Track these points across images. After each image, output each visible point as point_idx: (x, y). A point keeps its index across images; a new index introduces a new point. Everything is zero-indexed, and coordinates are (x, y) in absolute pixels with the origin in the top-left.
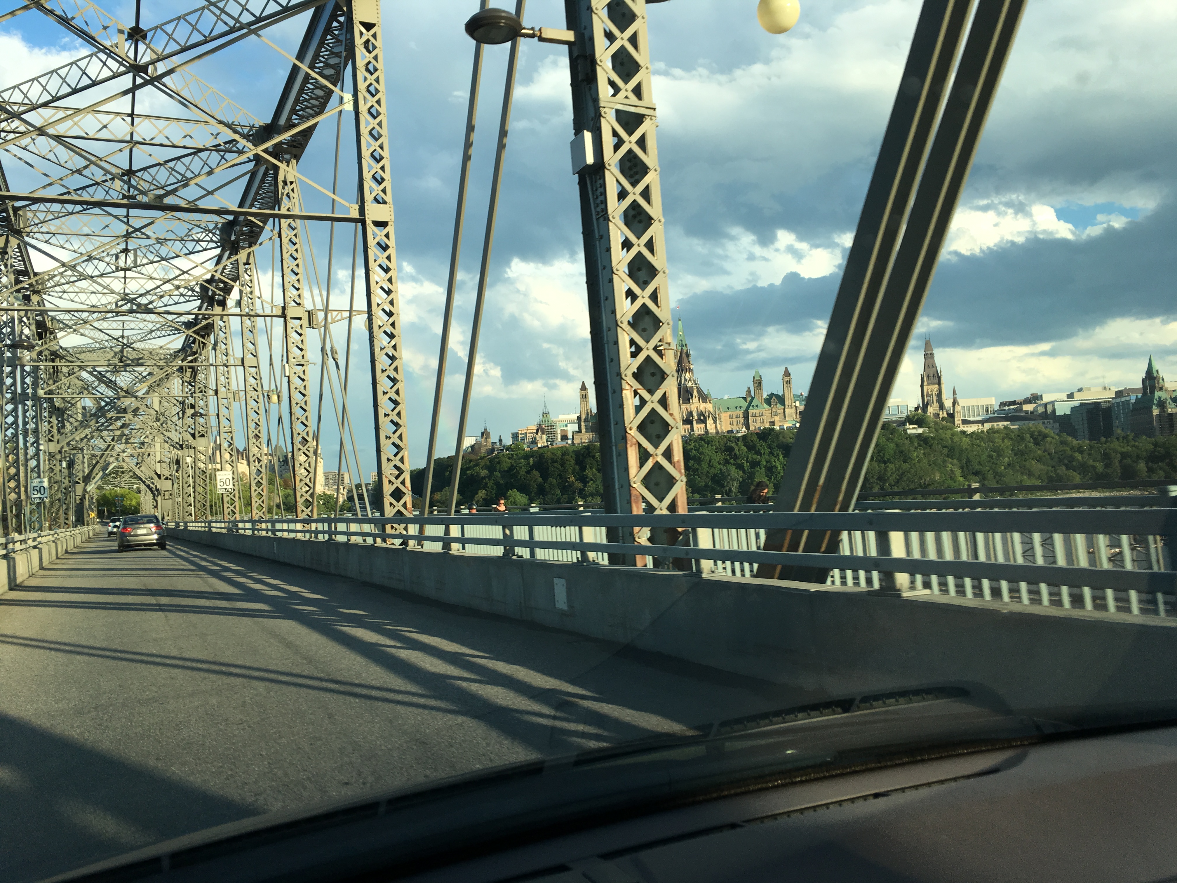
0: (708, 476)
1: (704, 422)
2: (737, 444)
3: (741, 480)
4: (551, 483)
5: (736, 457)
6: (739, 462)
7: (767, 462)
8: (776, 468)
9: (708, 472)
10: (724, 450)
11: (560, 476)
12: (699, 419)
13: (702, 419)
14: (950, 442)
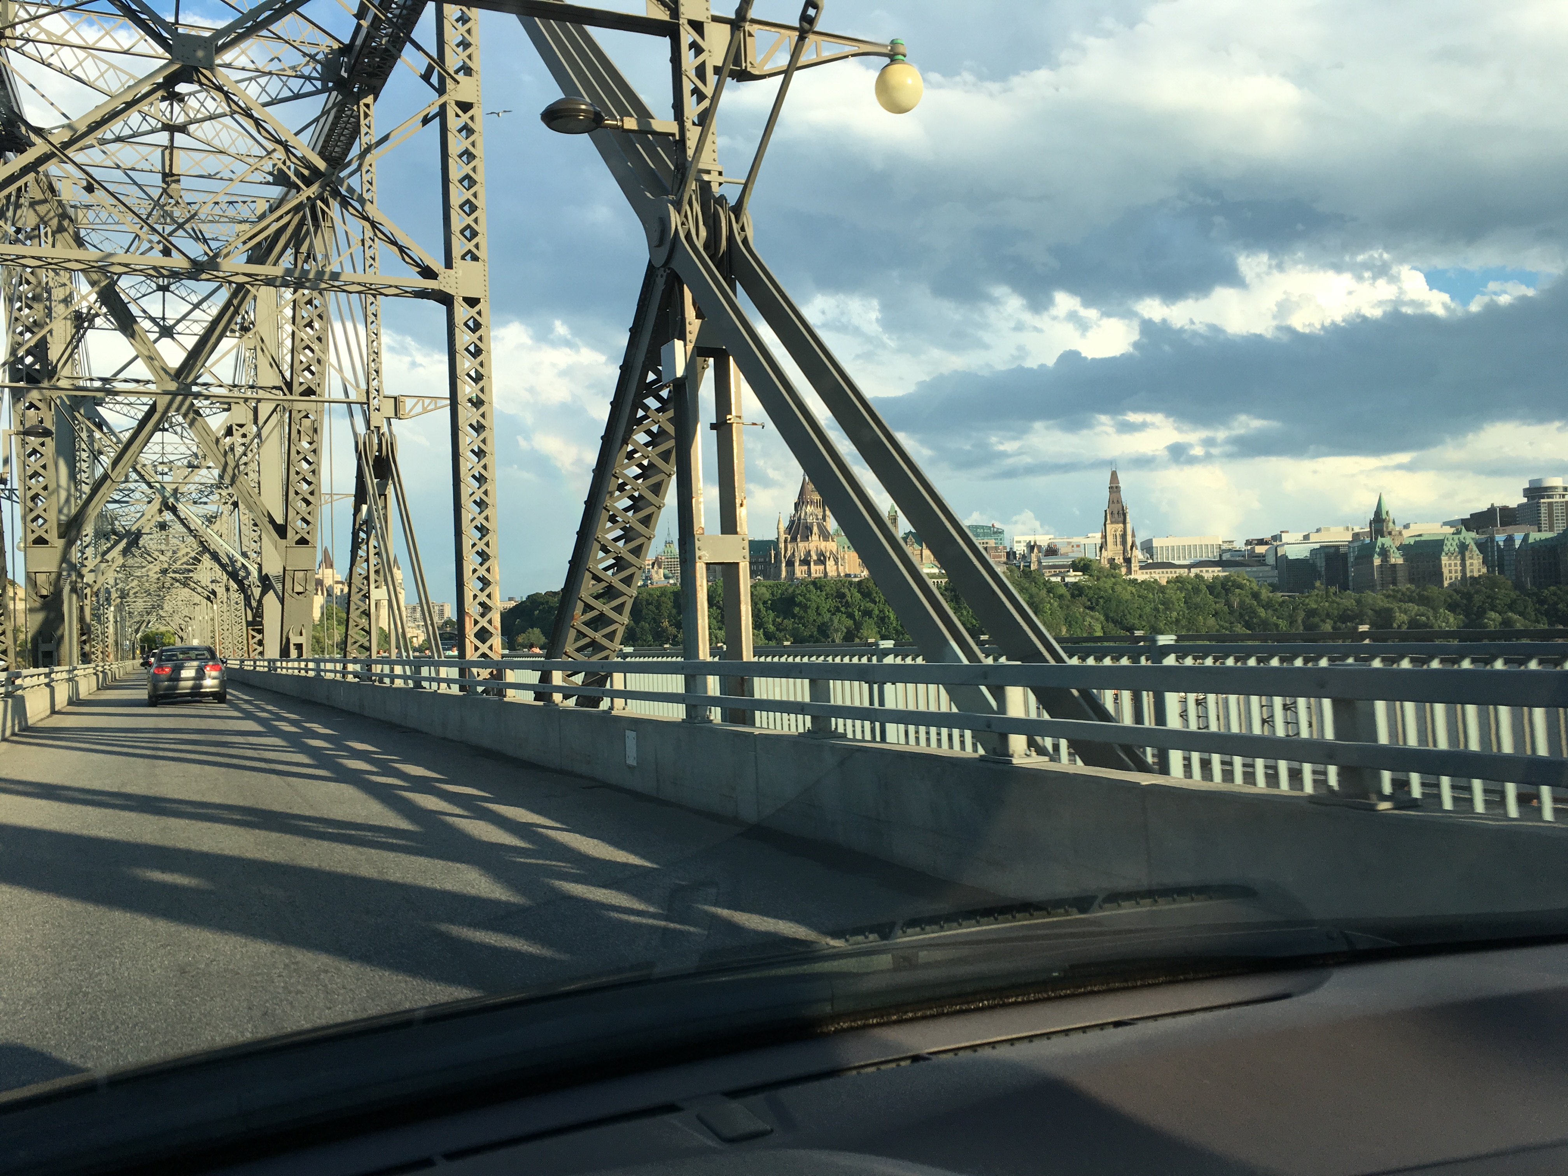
0: (814, 625)
1: (823, 563)
2: (850, 590)
3: (845, 630)
4: (642, 628)
5: (847, 605)
6: (850, 610)
7: (880, 611)
8: (889, 618)
9: (814, 620)
10: (836, 597)
11: (654, 619)
12: (819, 559)
13: (822, 560)
14: (1111, 591)
